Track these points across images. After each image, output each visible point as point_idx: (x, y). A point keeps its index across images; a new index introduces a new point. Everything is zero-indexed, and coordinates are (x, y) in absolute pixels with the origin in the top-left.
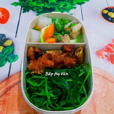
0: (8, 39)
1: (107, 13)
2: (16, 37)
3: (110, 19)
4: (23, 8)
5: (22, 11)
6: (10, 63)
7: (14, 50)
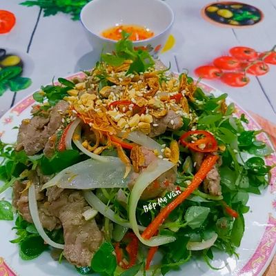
0: (10, 55)
1: (216, 12)
2: (28, 52)
3: (222, 20)
4: (43, 9)
5: (43, 13)
6: (13, 93)
7: (22, 71)
